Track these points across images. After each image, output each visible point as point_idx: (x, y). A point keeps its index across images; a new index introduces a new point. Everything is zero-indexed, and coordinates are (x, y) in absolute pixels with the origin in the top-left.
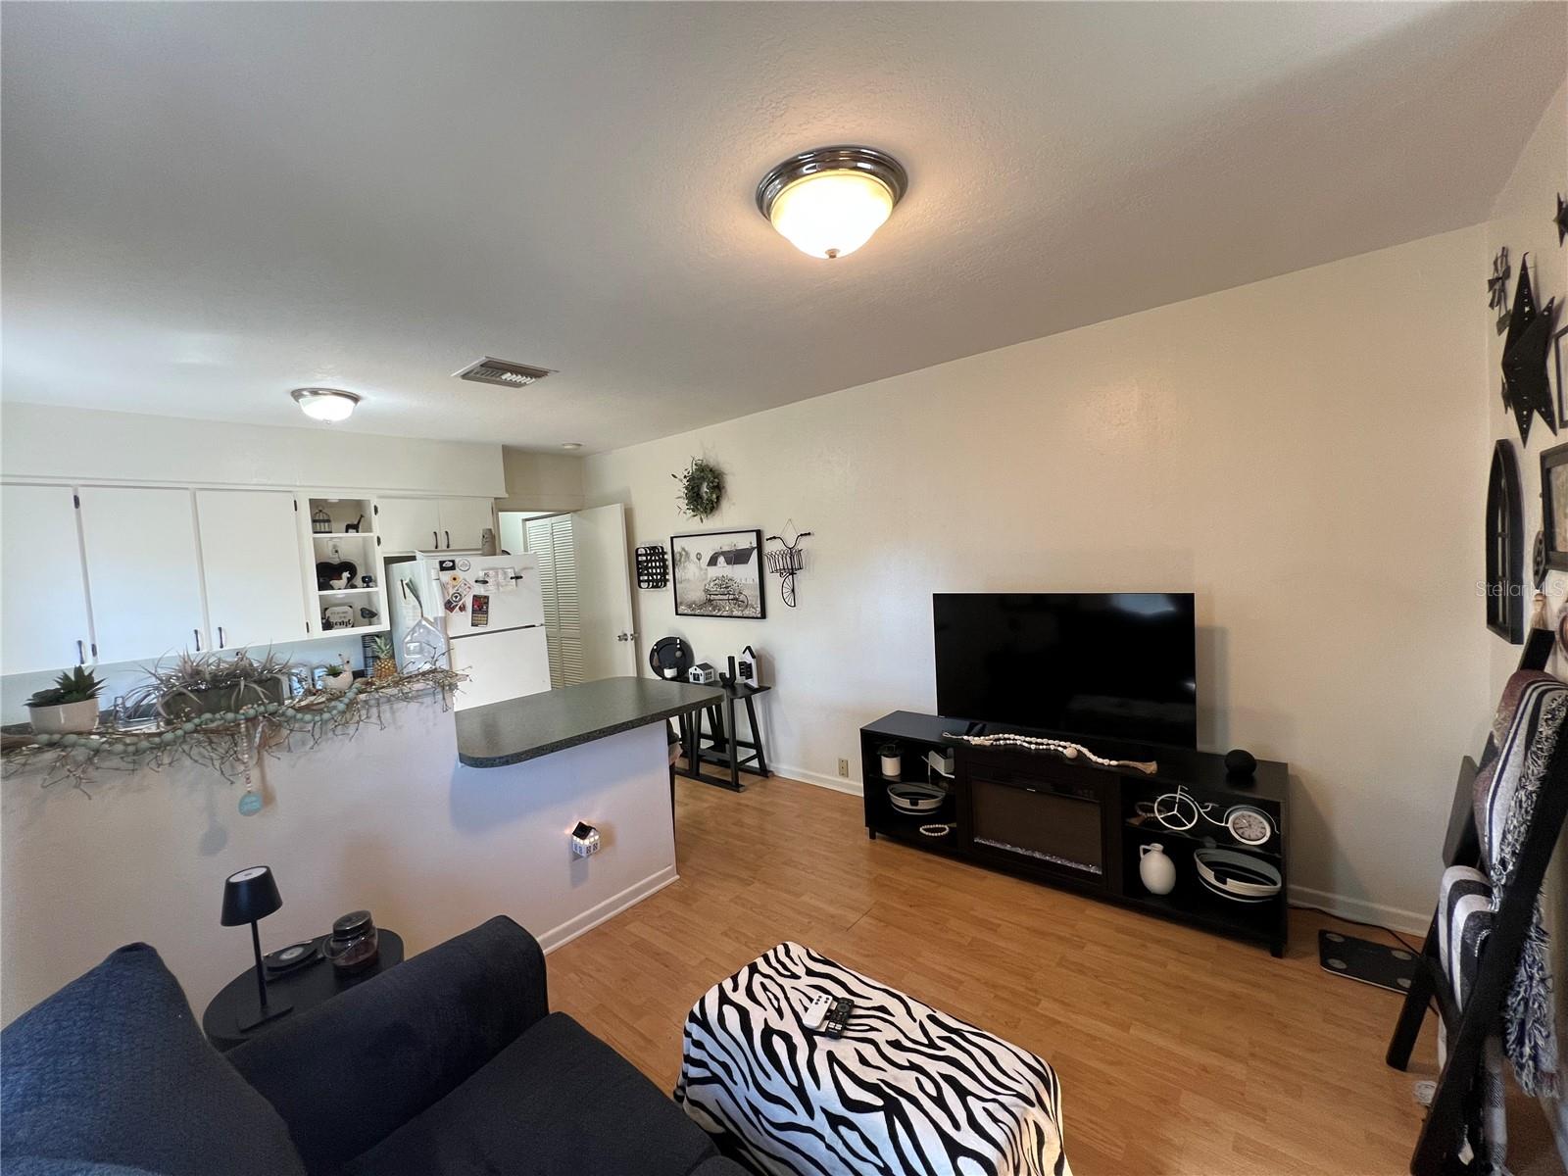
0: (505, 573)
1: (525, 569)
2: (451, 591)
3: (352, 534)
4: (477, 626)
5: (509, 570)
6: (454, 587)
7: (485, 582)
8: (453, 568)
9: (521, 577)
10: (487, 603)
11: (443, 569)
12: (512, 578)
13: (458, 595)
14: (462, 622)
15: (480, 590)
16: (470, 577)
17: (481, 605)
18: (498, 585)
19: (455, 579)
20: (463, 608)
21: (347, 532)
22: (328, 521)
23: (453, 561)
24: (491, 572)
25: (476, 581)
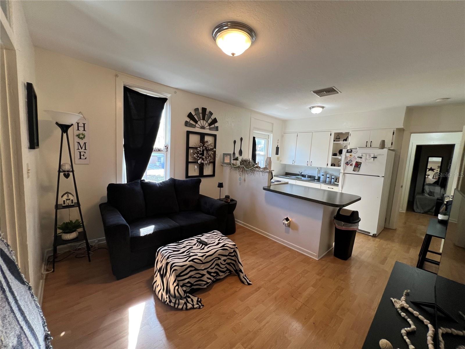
0: (370, 155)
1: (379, 155)
2: (349, 159)
3: (345, 142)
4: (355, 171)
5: (372, 155)
6: (350, 158)
7: (361, 158)
8: (351, 152)
9: (376, 158)
10: (361, 165)
11: (347, 152)
12: (372, 157)
13: (351, 161)
14: (350, 169)
15: (359, 160)
16: (356, 155)
17: (358, 165)
18: (366, 159)
19: (351, 156)
20: (351, 165)
21: (344, 141)
22: (340, 138)
23: (351, 150)
24: (364, 155)
25: (358, 157)
